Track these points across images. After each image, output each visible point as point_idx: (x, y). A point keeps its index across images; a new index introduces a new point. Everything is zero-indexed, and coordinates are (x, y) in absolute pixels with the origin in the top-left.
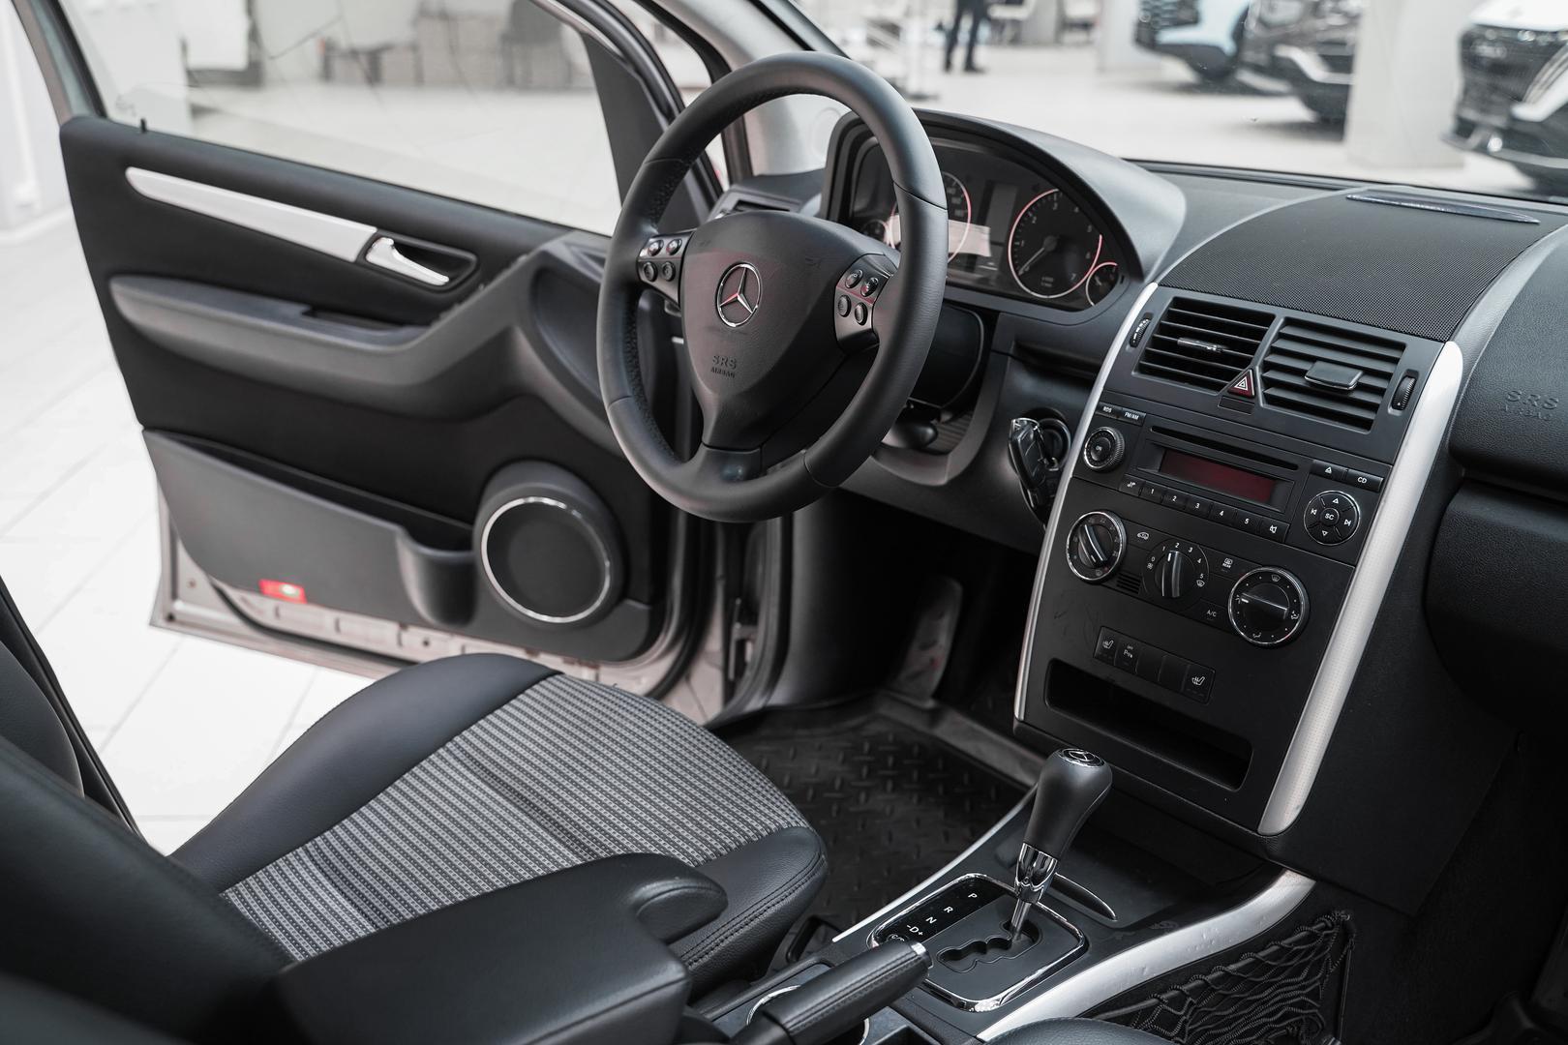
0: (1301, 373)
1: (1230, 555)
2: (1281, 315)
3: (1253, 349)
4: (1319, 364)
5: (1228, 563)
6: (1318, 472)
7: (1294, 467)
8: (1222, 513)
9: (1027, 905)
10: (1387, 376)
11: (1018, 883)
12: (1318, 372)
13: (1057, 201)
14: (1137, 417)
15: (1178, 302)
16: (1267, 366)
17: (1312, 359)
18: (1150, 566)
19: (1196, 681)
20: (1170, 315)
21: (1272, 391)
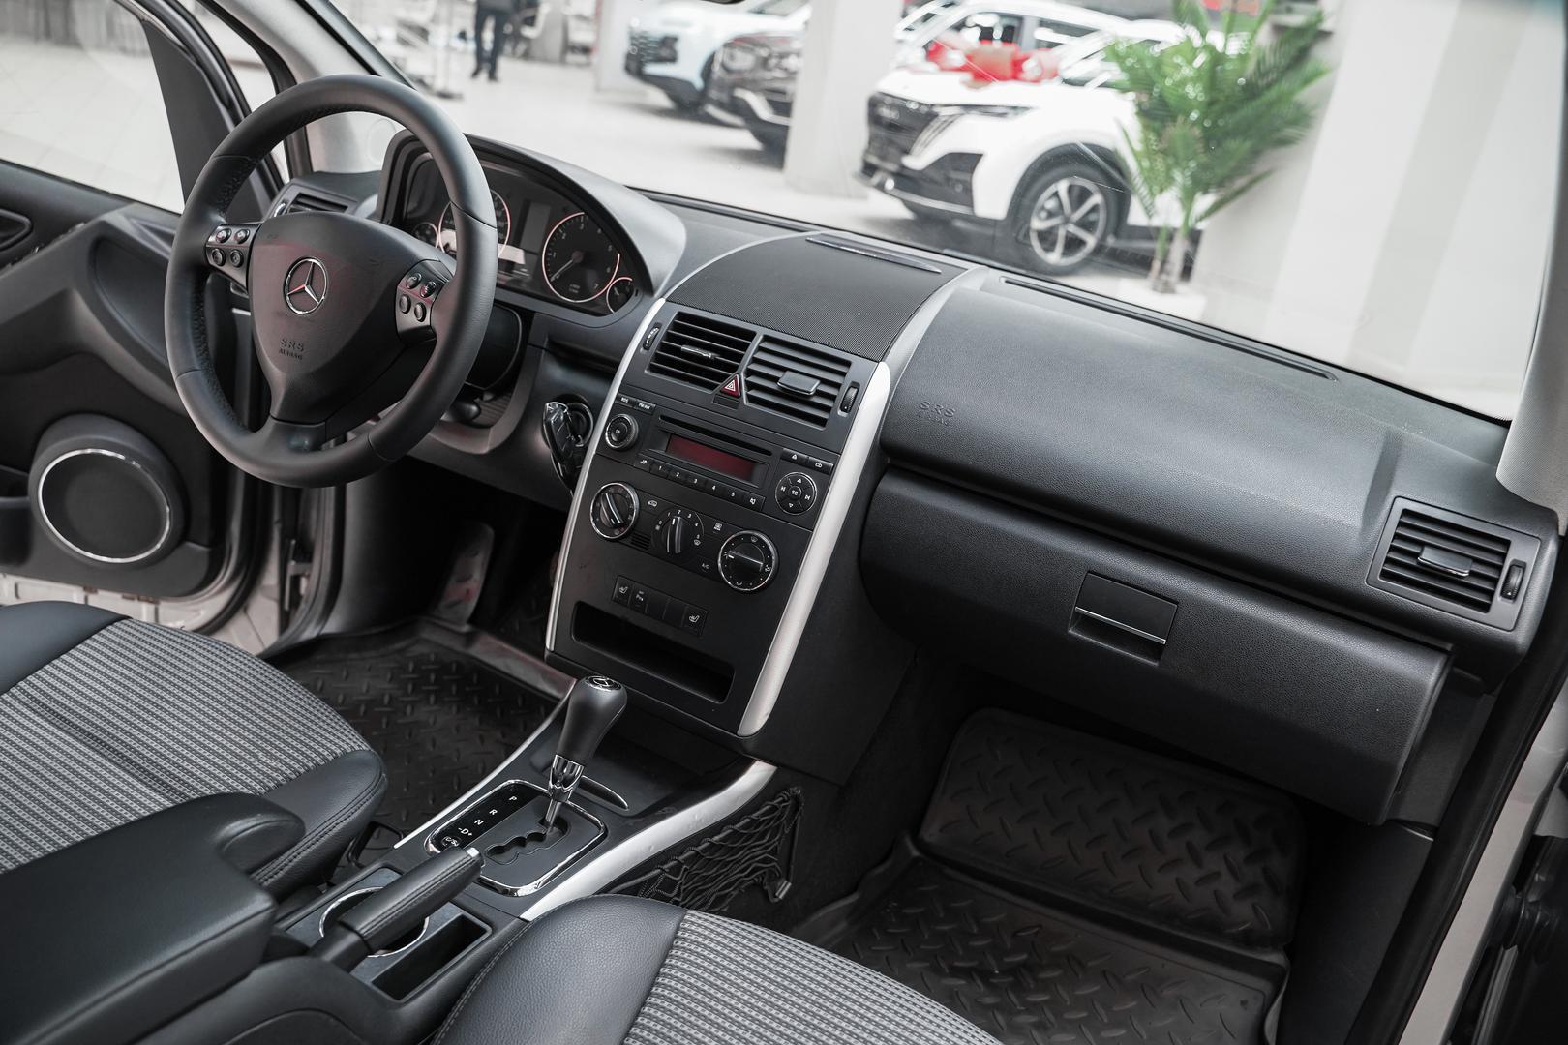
0: (775, 380)
1: (720, 521)
2: (761, 332)
3: (739, 358)
4: (788, 373)
5: (718, 527)
6: (787, 458)
7: (769, 453)
8: (714, 488)
9: (559, 804)
10: (837, 386)
11: (551, 785)
12: (788, 380)
13: (584, 222)
14: (648, 408)
15: (681, 316)
16: (750, 373)
17: (784, 369)
18: (658, 528)
19: (692, 619)
20: (675, 326)
21: (753, 393)
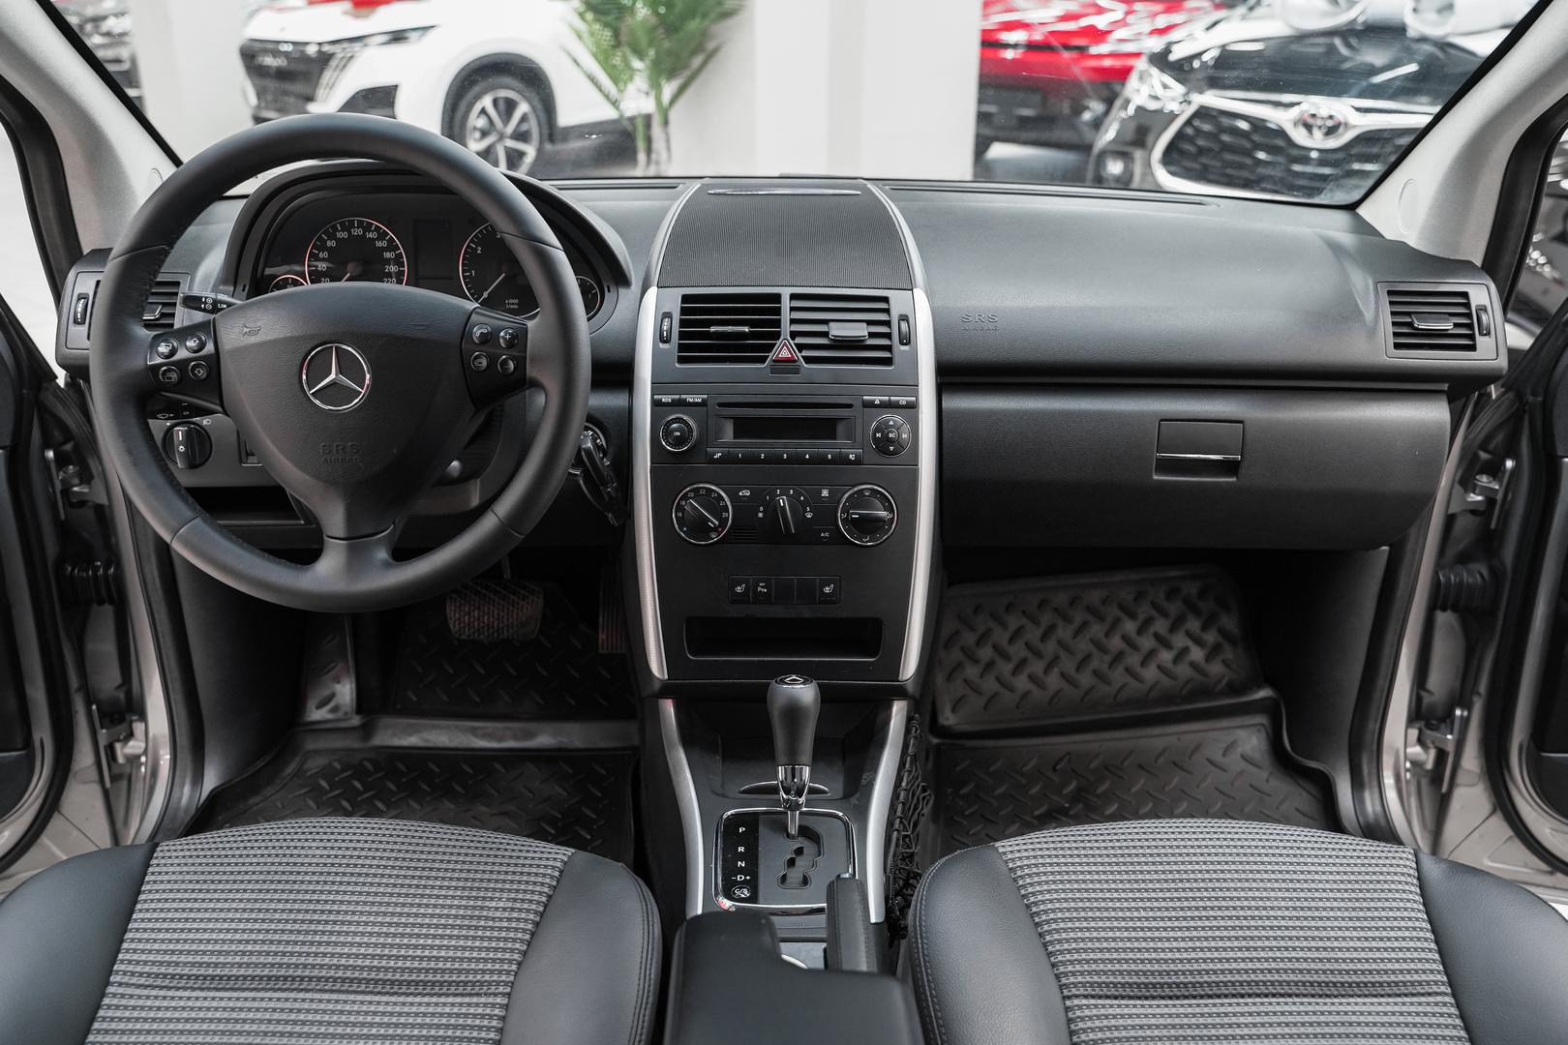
0: (825, 334)
1: (825, 486)
2: (786, 293)
3: (778, 323)
4: (831, 324)
5: (825, 493)
6: (870, 405)
7: (850, 406)
8: (807, 457)
9: (798, 812)
10: (888, 323)
11: (785, 796)
12: (837, 331)
14: (700, 400)
15: (686, 299)
16: (794, 334)
17: (826, 322)
18: (760, 515)
19: (827, 590)
20: (684, 311)
21: (805, 353)
